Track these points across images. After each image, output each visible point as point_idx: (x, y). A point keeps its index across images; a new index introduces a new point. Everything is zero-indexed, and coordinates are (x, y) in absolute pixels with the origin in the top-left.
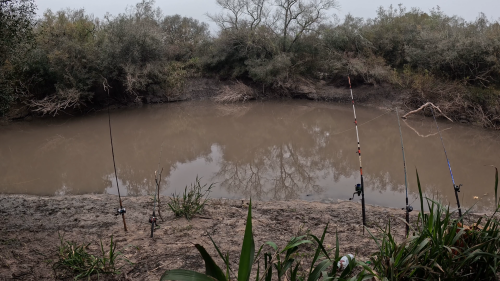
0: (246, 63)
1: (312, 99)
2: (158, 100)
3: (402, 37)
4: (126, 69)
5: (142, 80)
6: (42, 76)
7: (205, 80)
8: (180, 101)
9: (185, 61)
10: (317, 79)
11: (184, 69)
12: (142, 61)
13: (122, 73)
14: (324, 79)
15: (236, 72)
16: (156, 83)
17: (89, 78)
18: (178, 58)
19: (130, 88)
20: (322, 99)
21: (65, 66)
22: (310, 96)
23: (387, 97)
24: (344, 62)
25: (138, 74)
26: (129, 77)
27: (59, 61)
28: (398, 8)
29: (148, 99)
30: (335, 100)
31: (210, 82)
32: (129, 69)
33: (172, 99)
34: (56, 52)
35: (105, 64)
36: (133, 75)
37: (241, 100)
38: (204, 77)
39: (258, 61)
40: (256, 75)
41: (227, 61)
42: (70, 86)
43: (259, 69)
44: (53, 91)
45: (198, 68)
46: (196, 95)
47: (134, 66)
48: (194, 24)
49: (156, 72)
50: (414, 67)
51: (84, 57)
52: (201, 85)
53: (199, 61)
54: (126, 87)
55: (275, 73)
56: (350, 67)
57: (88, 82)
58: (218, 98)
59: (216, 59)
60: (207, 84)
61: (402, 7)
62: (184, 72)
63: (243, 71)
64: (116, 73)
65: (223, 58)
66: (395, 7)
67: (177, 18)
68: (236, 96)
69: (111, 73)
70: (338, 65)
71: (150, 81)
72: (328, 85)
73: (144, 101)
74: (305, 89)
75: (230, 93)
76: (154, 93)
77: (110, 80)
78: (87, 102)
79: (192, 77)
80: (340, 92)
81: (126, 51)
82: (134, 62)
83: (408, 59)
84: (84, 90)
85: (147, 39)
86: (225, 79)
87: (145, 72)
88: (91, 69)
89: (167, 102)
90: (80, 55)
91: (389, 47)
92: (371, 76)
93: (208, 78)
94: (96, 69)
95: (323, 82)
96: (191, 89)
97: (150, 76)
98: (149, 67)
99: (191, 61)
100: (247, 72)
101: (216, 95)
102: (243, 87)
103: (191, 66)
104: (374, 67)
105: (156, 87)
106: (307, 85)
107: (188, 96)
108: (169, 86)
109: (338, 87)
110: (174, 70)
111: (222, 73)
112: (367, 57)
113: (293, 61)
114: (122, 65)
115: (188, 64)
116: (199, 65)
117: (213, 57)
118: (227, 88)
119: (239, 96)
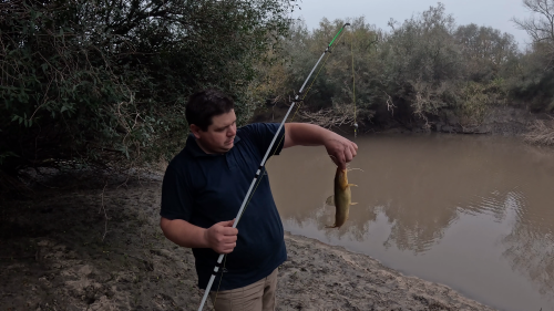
2: (451, 129)
4: (416, 87)
5: (434, 102)
6: (318, 87)
7: (511, 109)
8: (478, 133)
9: (486, 83)
11: (485, 92)
12: (435, 78)
13: (409, 91)
16: (450, 108)
17: (369, 94)
18: (477, 78)
19: (418, 111)
21: (344, 78)
25: (429, 94)
26: (419, 97)
27: (337, 73)
29: (439, 126)
31: (518, 112)
32: (419, 86)
33: (467, 130)
34: (334, 62)
35: (390, 79)
36: (424, 95)
38: (510, 105)
41: (540, 86)
42: (348, 101)
44: (330, 104)
45: (503, 94)
46: (499, 128)
47: (425, 84)
48: (495, 36)
49: (452, 93)
51: (366, 70)
52: (506, 116)
53: (505, 84)
54: (414, 109)
57: (369, 98)
58: (528, 136)
59: (528, 82)
60: (513, 115)
62: (486, 96)
64: (403, 90)
65: (537, 81)
67: (473, 27)
69: (397, 90)
71: (445, 104)
73: (434, 129)
76: (446, 120)
77: (395, 99)
78: (366, 121)
79: (495, 105)
81: (416, 64)
82: (425, 78)
84: (363, 107)
85: (443, 50)
86: (537, 111)
87: (439, 92)
88: (373, 84)
89: (460, 133)
90: (362, 67)
93: (515, 107)
94: (379, 85)
96: (492, 119)
97: (444, 97)
98: (444, 86)
99: (494, 84)
101: (526, 132)
103: (494, 90)
105: (449, 113)
107: (489, 128)
108: (465, 113)
110: (472, 92)
111: (535, 101)
114: (411, 81)
115: (489, 86)
116: (504, 89)
117: (523, 79)
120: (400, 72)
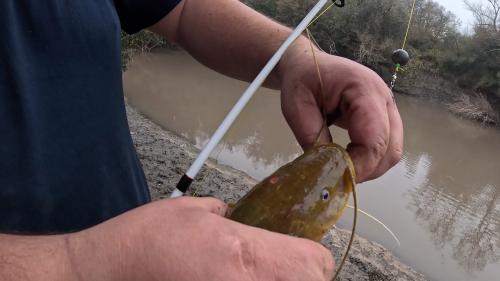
4: (361, 37)
5: (375, 56)
7: (441, 80)
8: (407, 93)
9: (422, 51)
11: (421, 58)
12: (381, 33)
13: (354, 40)
16: (387, 65)
18: (415, 45)
21: (293, 16)
25: (372, 48)
26: (362, 47)
31: (446, 83)
32: (364, 38)
33: (399, 89)
35: (337, 26)
36: (368, 47)
37: (480, 120)
38: (441, 75)
41: (472, 65)
45: (437, 64)
46: (427, 93)
47: (371, 37)
48: (439, 11)
52: (435, 84)
53: (439, 55)
58: (452, 107)
59: (462, 59)
60: (442, 85)
62: (421, 62)
63: (490, 84)
64: (347, 39)
65: (472, 60)
68: (476, 113)
75: (469, 106)
77: (338, 46)
79: (426, 72)
82: (372, 32)
86: (464, 87)
87: (383, 47)
88: (320, 28)
93: (445, 78)
94: (325, 30)
96: (423, 84)
98: (387, 43)
99: (431, 53)
101: (452, 102)
102: (486, 104)
103: (429, 58)
105: (384, 70)
107: (418, 91)
111: (464, 77)
114: (357, 32)
115: (426, 54)
116: (438, 60)
117: (459, 55)
118: (466, 98)
119: (480, 113)
120: (348, 21)
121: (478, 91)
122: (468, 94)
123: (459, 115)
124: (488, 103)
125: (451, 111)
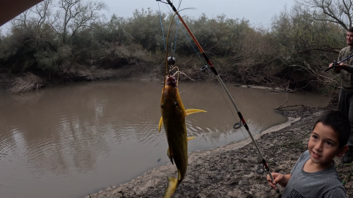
0: (35, 55)
1: (90, 80)
3: (152, 30)
10: (89, 65)
14: (94, 64)
15: (26, 64)
20: (97, 79)
22: (88, 78)
23: (144, 72)
24: (112, 49)
28: (147, 10)
30: (107, 79)
37: (34, 89)
39: (46, 53)
40: (44, 65)
43: (46, 60)
50: (162, 49)
55: (60, 62)
56: (117, 52)
58: (13, 90)
59: (8, 54)
61: (150, 10)
63: (32, 63)
65: (15, 53)
66: (146, 10)
68: (29, 85)
70: (108, 52)
72: (99, 68)
74: (83, 73)
75: (25, 83)
80: (110, 72)
83: (158, 44)
86: (18, 72)
91: (143, 37)
92: (133, 58)
93: (2, 72)
95: (94, 67)
100: (36, 63)
101: (12, 87)
102: (34, 77)
104: (135, 51)
106: (84, 70)
109: (107, 69)
112: (129, 45)
113: (73, 52)
117: (5, 52)
118: (20, 80)
119: (32, 85)
121: (25, 71)
122: (20, 76)
123: (20, 93)
124: (35, 76)
125: (13, 93)
